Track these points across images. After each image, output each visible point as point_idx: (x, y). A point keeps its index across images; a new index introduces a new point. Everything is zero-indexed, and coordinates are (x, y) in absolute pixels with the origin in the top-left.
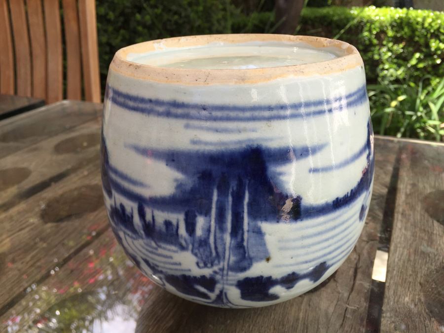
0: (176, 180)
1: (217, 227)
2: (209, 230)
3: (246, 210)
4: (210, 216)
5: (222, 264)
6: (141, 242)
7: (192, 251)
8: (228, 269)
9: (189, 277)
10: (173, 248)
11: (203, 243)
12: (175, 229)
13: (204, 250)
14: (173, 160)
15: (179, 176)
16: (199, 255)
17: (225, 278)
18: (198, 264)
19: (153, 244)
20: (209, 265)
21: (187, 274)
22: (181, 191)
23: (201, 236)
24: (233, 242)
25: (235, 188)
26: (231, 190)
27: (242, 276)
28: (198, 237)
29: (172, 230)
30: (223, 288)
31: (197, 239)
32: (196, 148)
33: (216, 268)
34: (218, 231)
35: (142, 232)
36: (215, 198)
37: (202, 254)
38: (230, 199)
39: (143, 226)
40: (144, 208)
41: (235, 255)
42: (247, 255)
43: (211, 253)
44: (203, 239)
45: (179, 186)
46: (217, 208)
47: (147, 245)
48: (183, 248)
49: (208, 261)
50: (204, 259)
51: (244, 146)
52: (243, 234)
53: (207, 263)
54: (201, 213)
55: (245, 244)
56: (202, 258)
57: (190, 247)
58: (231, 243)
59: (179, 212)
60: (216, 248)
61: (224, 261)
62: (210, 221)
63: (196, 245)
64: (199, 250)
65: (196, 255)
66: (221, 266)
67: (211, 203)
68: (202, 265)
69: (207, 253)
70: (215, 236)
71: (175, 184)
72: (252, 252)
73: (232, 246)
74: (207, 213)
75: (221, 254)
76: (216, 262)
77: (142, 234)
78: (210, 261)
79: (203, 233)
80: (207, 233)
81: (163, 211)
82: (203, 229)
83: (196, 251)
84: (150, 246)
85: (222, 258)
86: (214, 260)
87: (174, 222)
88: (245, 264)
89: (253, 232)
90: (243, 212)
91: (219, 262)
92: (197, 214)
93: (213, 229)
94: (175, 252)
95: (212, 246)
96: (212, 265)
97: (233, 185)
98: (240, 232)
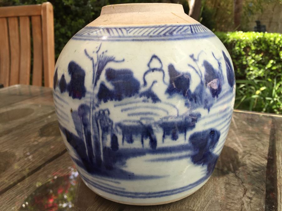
0: (126, 167)
1: (98, 139)
2: (103, 138)
3: (86, 146)
4: (103, 146)
5: (94, 113)
6: (157, 119)
7: (112, 123)
8: (90, 109)
9: (116, 100)
10: (127, 124)
11: (105, 129)
12: (125, 138)
13: (105, 125)
14: (129, 175)
15: (124, 169)
16: (108, 121)
17: (92, 100)
18: (109, 113)
19: (144, 122)
20: (101, 112)
21: (118, 102)
22: (122, 161)
23: (107, 134)
24: (89, 129)
25: (93, 159)
26: (95, 158)
27: (83, 101)
28: (109, 134)
29: (127, 137)
30: (94, 89)
31: (110, 132)
32: (117, 180)
33: (97, 110)
34: (98, 137)
35: (154, 128)
36: (102, 156)
37: (106, 122)
38: (94, 154)
39: (153, 133)
40: (151, 147)
41: (87, 119)
42: (81, 118)
43: (100, 123)
44: (106, 132)
45: (124, 164)
46: (100, 151)
47: (150, 119)
48: (119, 125)
49: (102, 116)
50: (105, 117)
51: (94, 176)
52: (85, 133)
53: (103, 114)
54: (109, 149)
55: (83, 126)
56: (106, 118)
57: (114, 126)
58: (90, 128)
59: (122, 149)
60: (98, 126)
61: (93, 115)
62: (102, 144)
63: (110, 128)
64: (108, 124)
65: (110, 121)
66: (94, 111)
67: (104, 154)
68: (106, 112)
69: (103, 122)
70: (99, 134)
71: (126, 164)
72: (79, 119)
73: (89, 126)
74: (105, 148)
75: (95, 121)
76: (97, 115)
77: (155, 126)
78: (101, 116)
79: (106, 137)
80: (104, 136)
81: (135, 149)
82: (107, 139)
83: (110, 124)
84: (147, 119)
85: (94, 118)
86: (98, 116)
87: (125, 143)
88: (82, 111)
89: (80, 132)
90: (87, 146)
91: (95, 115)
92: (111, 149)
93: (101, 139)
94: (126, 121)
95: (100, 127)
96: (99, 112)
97: (94, 161)
98: (86, 134)
